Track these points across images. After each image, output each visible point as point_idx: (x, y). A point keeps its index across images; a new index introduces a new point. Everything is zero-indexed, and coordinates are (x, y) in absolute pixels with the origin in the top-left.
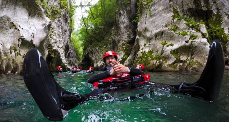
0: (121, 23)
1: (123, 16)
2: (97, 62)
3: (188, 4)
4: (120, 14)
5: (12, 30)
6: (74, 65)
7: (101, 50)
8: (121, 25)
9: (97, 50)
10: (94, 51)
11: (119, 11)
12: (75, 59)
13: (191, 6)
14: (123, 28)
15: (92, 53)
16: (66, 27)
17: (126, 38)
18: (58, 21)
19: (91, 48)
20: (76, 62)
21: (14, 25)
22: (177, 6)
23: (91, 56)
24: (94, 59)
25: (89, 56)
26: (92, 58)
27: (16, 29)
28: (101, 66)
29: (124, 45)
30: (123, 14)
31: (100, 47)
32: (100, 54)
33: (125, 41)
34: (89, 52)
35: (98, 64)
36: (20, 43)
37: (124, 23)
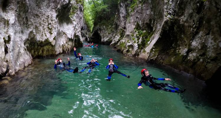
0: (121, 13)
1: (122, 7)
2: (104, 38)
3: (147, 20)
4: (121, 6)
5: (64, 35)
6: (85, 36)
7: (107, 29)
8: (121, 15)
9: (104, 28)
10: (102, 29)
11: (120, 3)
12: (86, 31)
13: (147, 22)
14: (121, 17)
15: (100, 30)
16: (81, 15)
17: (123, 25)
18: (77, 14)
19: (100, 26)
20: (86, 34)
21: (65, 33)
22: (140, 21)
23: (99, 32)
24: (101, 35)
25: (98, 32)
26: (101, 34)
27: (65, 34)
28: (106, 41)
29: (121, 30)
30: (123, 6)
31: (107, 26)
32: (106, 31)
33: (122, 27)
34: (98, 29)
35: (104, 40)
36: (68, 40)
37: (123, 13)
